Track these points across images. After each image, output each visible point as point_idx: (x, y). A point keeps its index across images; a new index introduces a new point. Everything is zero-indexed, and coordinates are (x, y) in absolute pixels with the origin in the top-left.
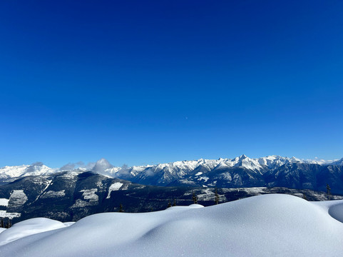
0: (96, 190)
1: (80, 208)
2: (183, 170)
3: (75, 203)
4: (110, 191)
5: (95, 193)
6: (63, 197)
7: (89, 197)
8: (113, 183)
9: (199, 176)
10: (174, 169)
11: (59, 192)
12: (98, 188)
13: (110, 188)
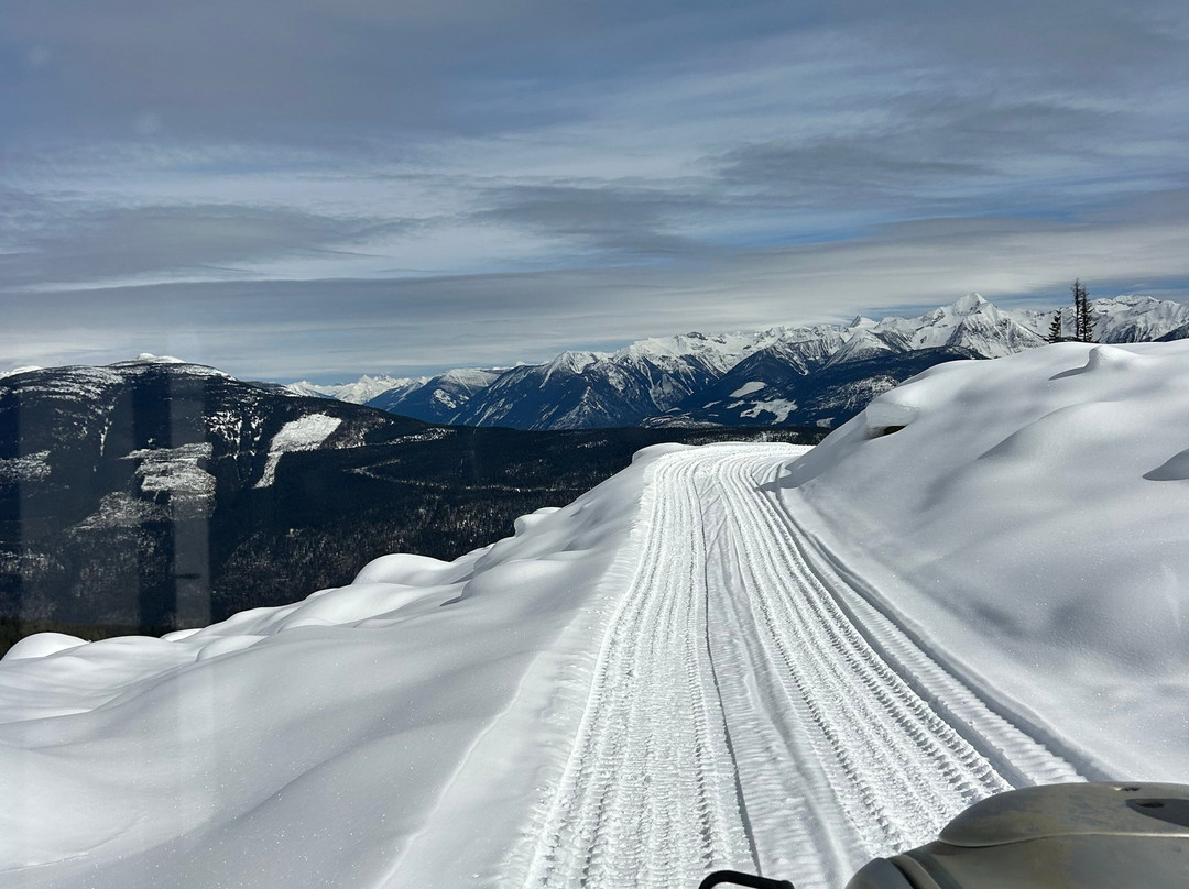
0: (206, 448)
1: (115, 530)
2: (676, 375)
3: (94, 509)
4: (275, 456)
5: (201, 463)
6: (36, 482)
7: (168, 483)
8: (294, 417)
9: (749, 400)
10: (634, 372)
11: (21, 462)
12: (215, 439)
13: (278, 440)
